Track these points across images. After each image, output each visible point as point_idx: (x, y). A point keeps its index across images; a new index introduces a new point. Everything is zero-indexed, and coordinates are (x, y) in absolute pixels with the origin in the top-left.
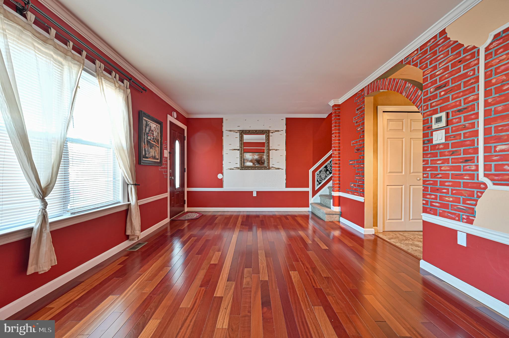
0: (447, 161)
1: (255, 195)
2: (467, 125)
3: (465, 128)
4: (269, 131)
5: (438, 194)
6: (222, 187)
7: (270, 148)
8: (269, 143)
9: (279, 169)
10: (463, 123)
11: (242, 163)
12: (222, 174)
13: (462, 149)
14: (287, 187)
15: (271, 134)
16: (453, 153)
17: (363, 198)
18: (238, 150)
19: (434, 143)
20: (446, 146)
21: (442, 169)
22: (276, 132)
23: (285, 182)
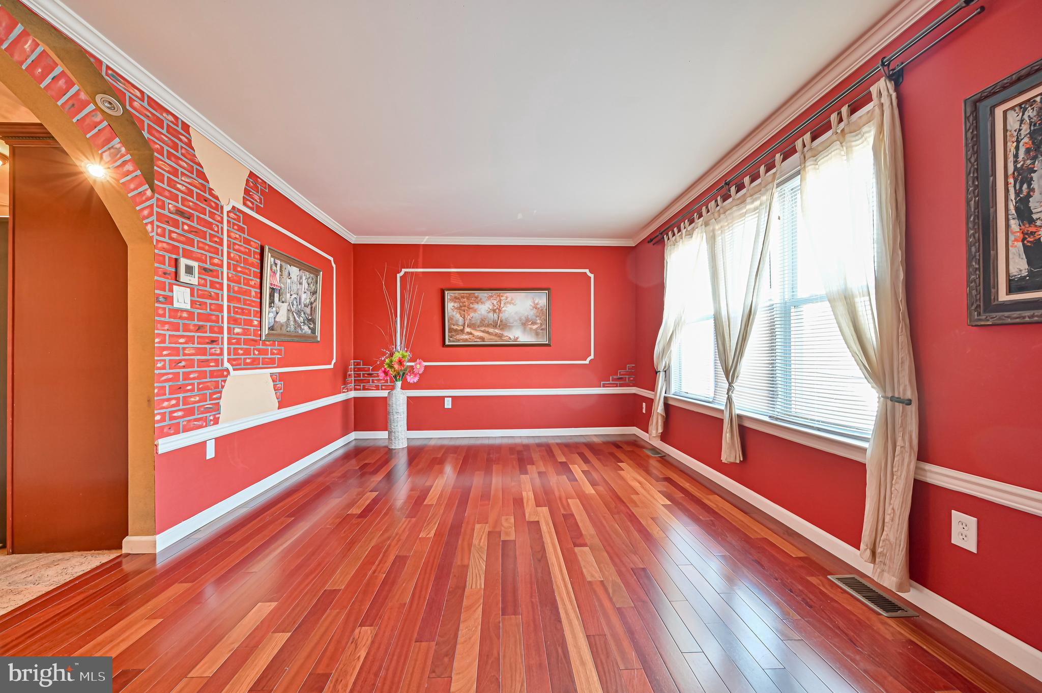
0: (190, 340)
2: (212, 293)
3: (210, 297)
5: (181, 396)
10: (208, 289)
13: (209, 324)
16: (199, 329)
19: (176, 305)
20: (191, 315)
21: (186, 352)
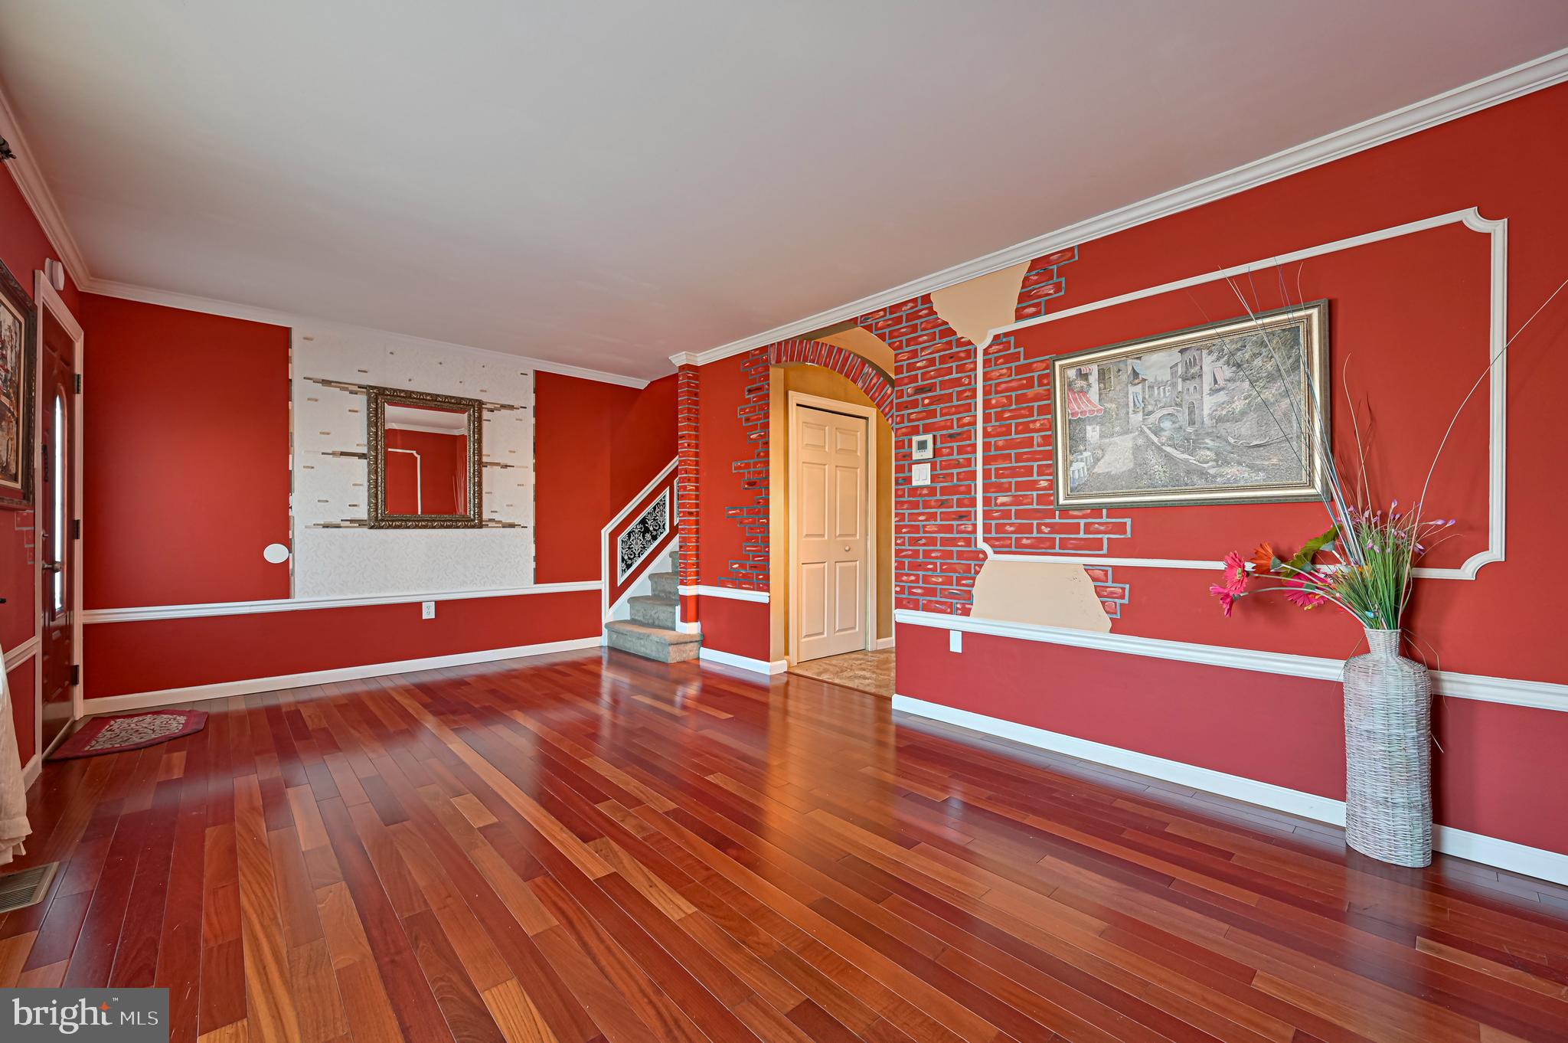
0: (933, 516)
1: (428, 613)
2: (961, 460)
3: (958, 465)
4: (481, 403)
5: (921, 573)
6: (286, 594)
7: (485, 459)
8: (480, 441)
9: (512, 526)
10: (955, 456)
11: (376, 504)
12: (288, 544)
13: (955, 497)
14: (538, 580)
15: (486, 415)
16: (942, 504)
17: (768, 594)
18: (362, 456)
19: (915, 483)
20: (932, 491)
21: (927, 529)
22: (504, 411)
23: (533, 565)
